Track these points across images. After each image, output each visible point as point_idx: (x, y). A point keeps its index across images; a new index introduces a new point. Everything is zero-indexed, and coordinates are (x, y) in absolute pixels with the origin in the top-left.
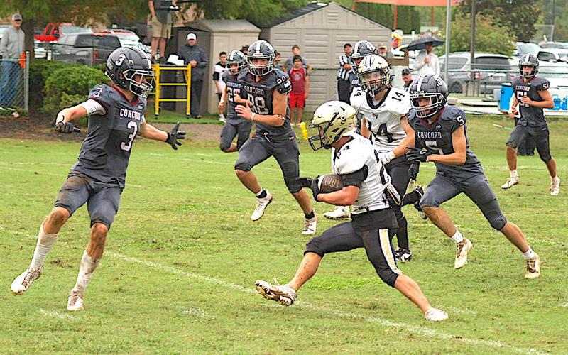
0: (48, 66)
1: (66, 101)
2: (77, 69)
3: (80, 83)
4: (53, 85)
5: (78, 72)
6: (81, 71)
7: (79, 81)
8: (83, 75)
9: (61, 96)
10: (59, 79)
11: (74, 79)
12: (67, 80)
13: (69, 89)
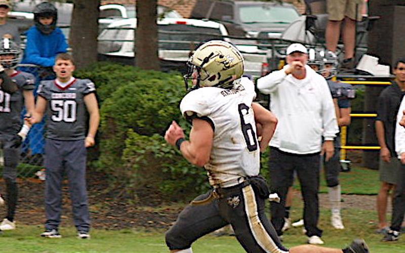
0: (109, 77)
1: (134, 148)
2: (160, 82)
3: (161, 112)
4: (113, 115)
5: (160, 90)
6: (167, 88)
7: (161, 106)
8: (169, 95)
9: (126, 136)
10: (123, 104)
11: (150, 103)
12: (137, 105)
13: (140, 123)
